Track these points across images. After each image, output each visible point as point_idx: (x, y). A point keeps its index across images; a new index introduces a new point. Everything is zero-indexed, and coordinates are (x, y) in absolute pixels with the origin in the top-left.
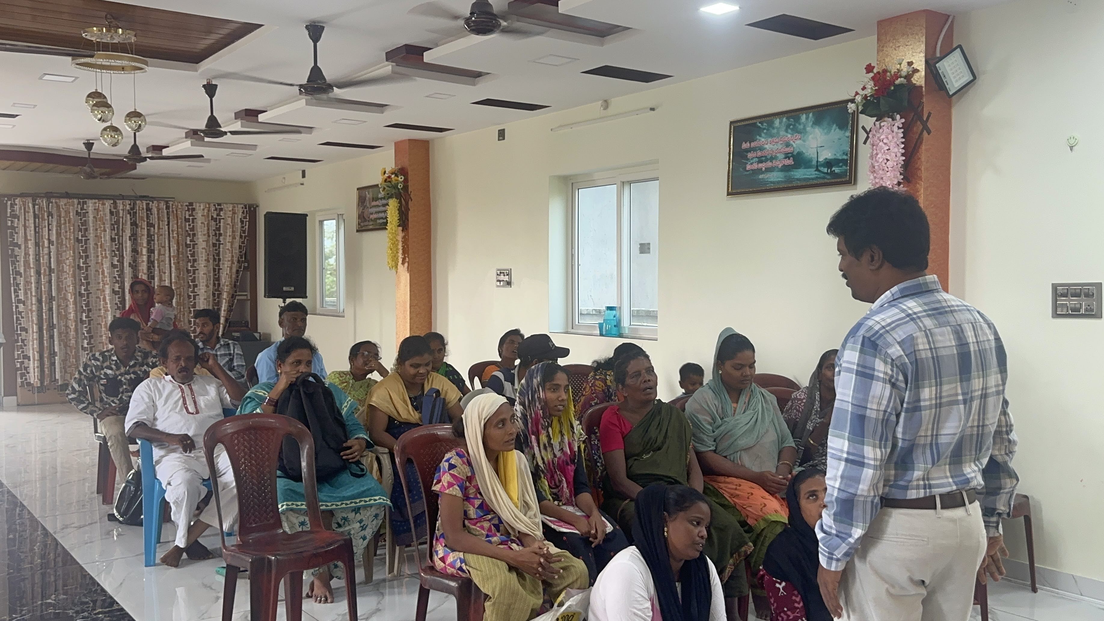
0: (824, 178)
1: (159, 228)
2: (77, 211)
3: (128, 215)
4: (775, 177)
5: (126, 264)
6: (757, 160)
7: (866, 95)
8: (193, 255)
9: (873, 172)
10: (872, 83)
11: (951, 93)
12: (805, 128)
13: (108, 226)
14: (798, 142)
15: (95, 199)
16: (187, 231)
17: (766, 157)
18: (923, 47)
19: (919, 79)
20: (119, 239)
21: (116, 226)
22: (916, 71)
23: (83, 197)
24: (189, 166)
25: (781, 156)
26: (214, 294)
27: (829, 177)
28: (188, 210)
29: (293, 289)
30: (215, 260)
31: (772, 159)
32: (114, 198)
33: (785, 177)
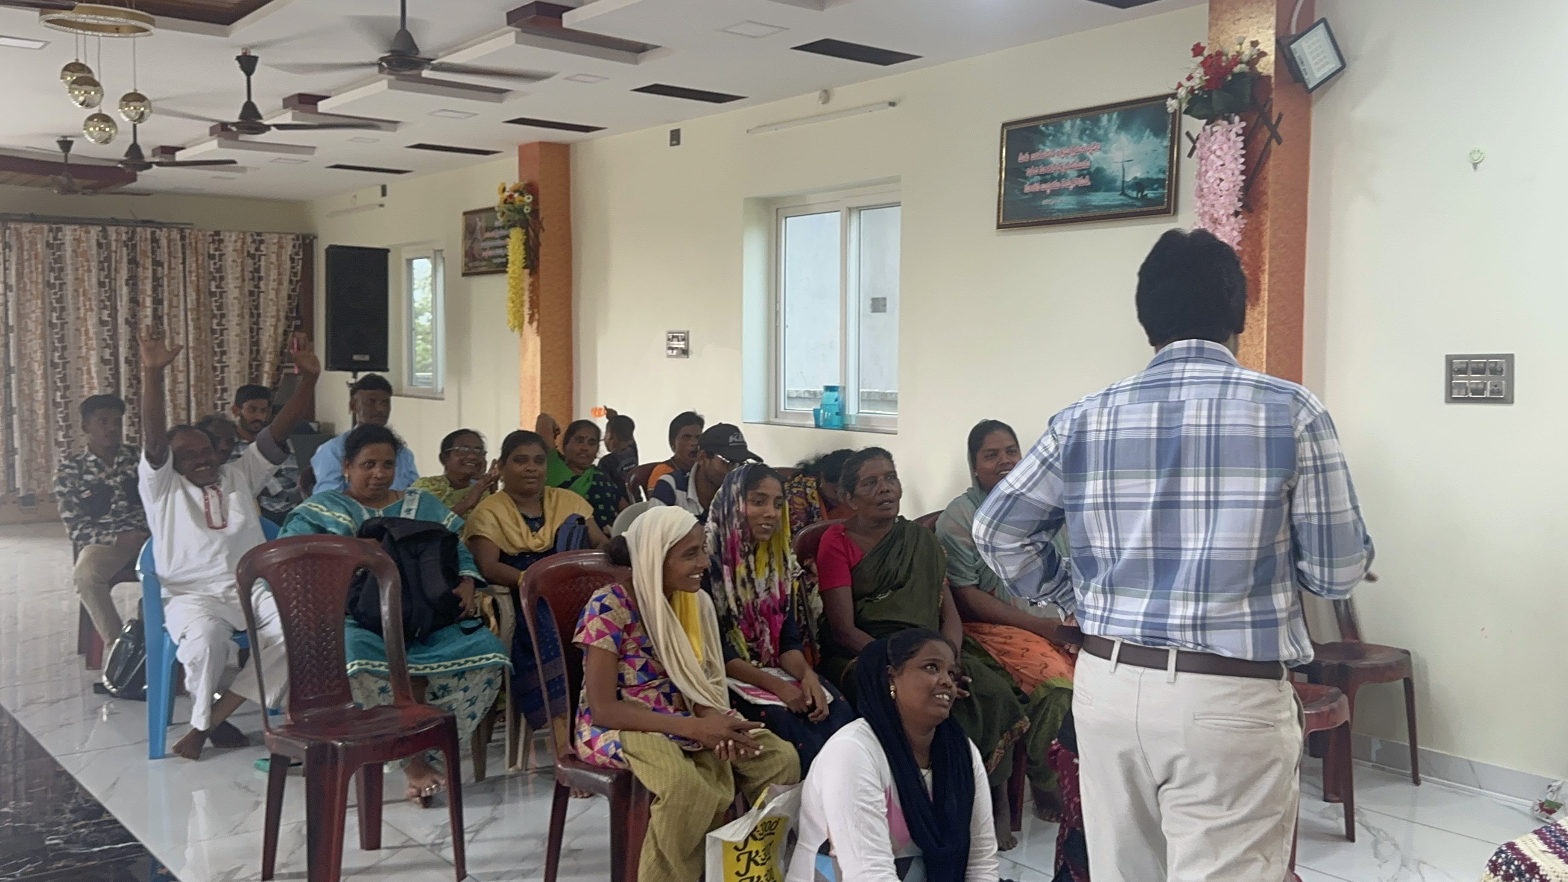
0: (1132, 206)
1: (170, 268)
2: (48, 242)
3: (125, 249)
4: (1065, 202)
5: (121, 320)
6: (1039, 178)
7: (1192, 87)
8: (220, 308)
9: (1201, 197)
10: (1201, 71)
11: (1310, 86)
12: (1106, 134)
13: (94, 264)
14: (1097, 154)
15: (74, 224)
16: (211, 273)
17: (1051, 174)
18: (1273, 20)
19: (1267, 66)
20: (110, 283)
21: (106, 264)
22: (1263, 54)
23: (57, 222)
24: (214, 177)
25: (1073, 174)
26: (250, 366)
27: (1138, 204)
28: (213, 242)
29: (367, 358)
30: (252, 315)
31: (1060, 177)
32: (104, 224)
33: (1078, 203)
